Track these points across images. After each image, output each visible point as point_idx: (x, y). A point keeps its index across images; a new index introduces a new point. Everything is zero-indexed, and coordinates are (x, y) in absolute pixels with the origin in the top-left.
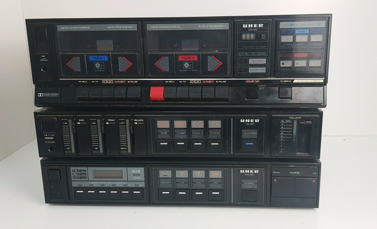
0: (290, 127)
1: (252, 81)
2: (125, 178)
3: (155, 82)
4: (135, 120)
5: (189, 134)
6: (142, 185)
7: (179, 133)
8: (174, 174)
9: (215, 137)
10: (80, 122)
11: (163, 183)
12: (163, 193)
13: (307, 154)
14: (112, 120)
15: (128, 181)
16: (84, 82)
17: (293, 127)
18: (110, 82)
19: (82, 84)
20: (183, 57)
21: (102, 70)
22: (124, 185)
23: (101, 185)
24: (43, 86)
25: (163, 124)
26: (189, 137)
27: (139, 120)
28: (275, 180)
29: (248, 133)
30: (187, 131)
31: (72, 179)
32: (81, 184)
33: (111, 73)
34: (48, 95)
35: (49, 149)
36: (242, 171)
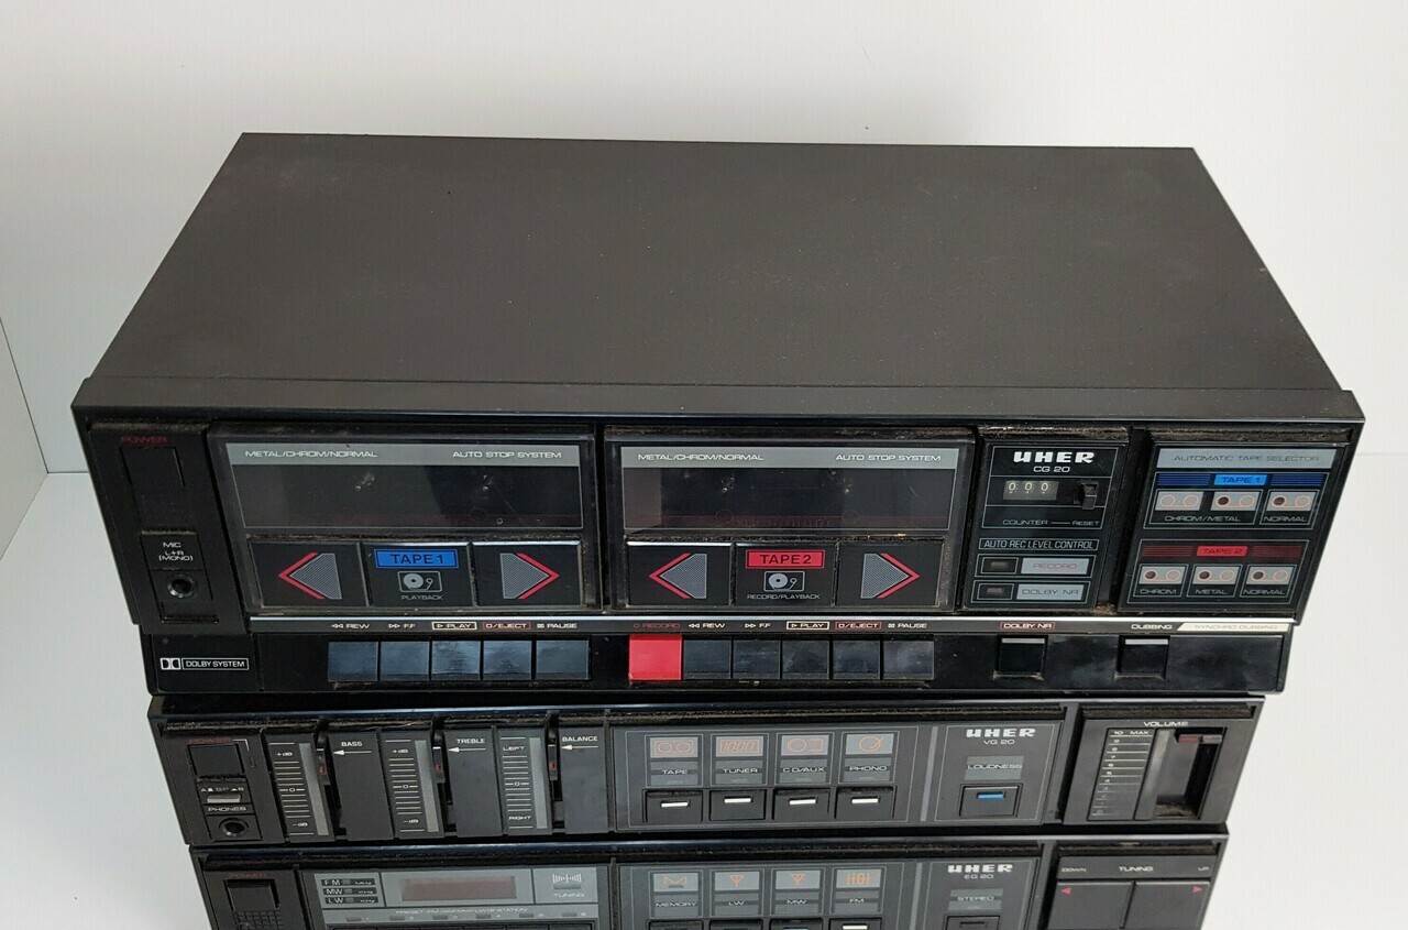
0: (1143, 748)
1: (1026, 626)
2: (524, 896)
3: (649, 626)
4: (565, 739)
5: (771, 771)
6: (589, 913)
7: (733, 770)
8: (706, 882)
9: (867, 780)
10: (345, 749)
11: (665, 905)
13: (1184, 817)
14: (474, 741)
15: (535, 904)
16: (354, 626)
17: (1152, 748)
18: (461, 628)
19: (349, 636)
20: (765, 556)
21: (431, 594)
22: (521, 915)
23: (435, 917)
25: (674, 748)
26: (771, 780)
27: (580, 739)
28: (1067, 890)
29: (988, 767)
30: (764, 764)
31: (324, 905)
32: (358, 918)
34: (204, 664)
35: (224, 828)
36: (955, 869)
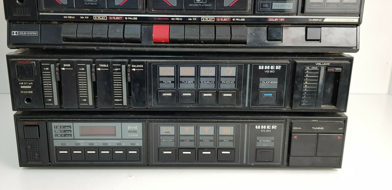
0: (316, 75)
1: (276, 20)
2: (118, 136)
3: (159, 19)
4: (133, 66)
5: (197, 83)
6: (139, 143)
7: (185, 82)
8: (177, 130)
10: (65, 67)
11: (164, 141)
12: (164, 152)
13: (333, 107)
14: (105, 66)
15: (122, 139)
16: (70, 17)
17: (319, 75)
18: (102, 19)
19: (68, 21)
21: (94, 2)
22: (118, 144)
23: (90, 144)
24: (18, 22)
25: (166, 71)
26: (197, 86)
27: (137, 66)
28: (295, 137)
29: (266, 82)
30: (195, 80)
31: (54, 137)
32: (65, 144)
33: (105, 6)
34: (25, 33)
35: (25, 100)
36: (258, 127)
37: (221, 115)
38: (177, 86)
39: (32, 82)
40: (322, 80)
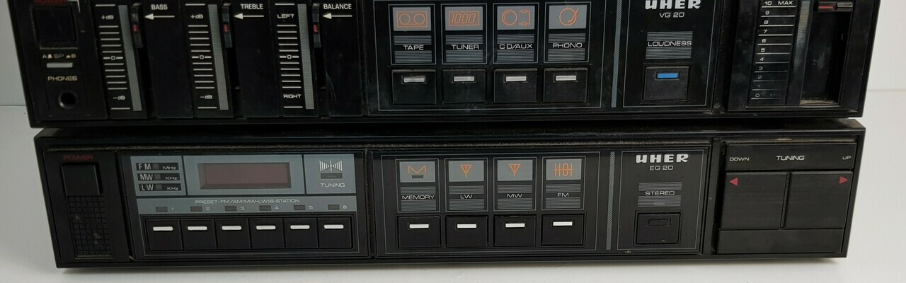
0: (789, 21)
2: (297, 187)
4: (326, 6)
5: (490, 47)
6: (349, 205)
7: (459, 46)
8: (442, 172)
9: (567, 57)
10: (156, 12)
11: (410, 197)
12: (412, 226)
13: (827, 104)
14: (254, 6)
15: (306, 195)
17: (796, 21)
22: (295, 207)
23: (227, 208)
26: (490, 58)
27: (337, 7)
28: (735, 182)
29: (664, 44)
30: (484, 40)
31: (138, 193)
32: (166, 208)
35: (60, 99)
36: (641, 159)
37: (550, 132)
38: (439, 58)
39: (74, 52)
40: (805, 35)
